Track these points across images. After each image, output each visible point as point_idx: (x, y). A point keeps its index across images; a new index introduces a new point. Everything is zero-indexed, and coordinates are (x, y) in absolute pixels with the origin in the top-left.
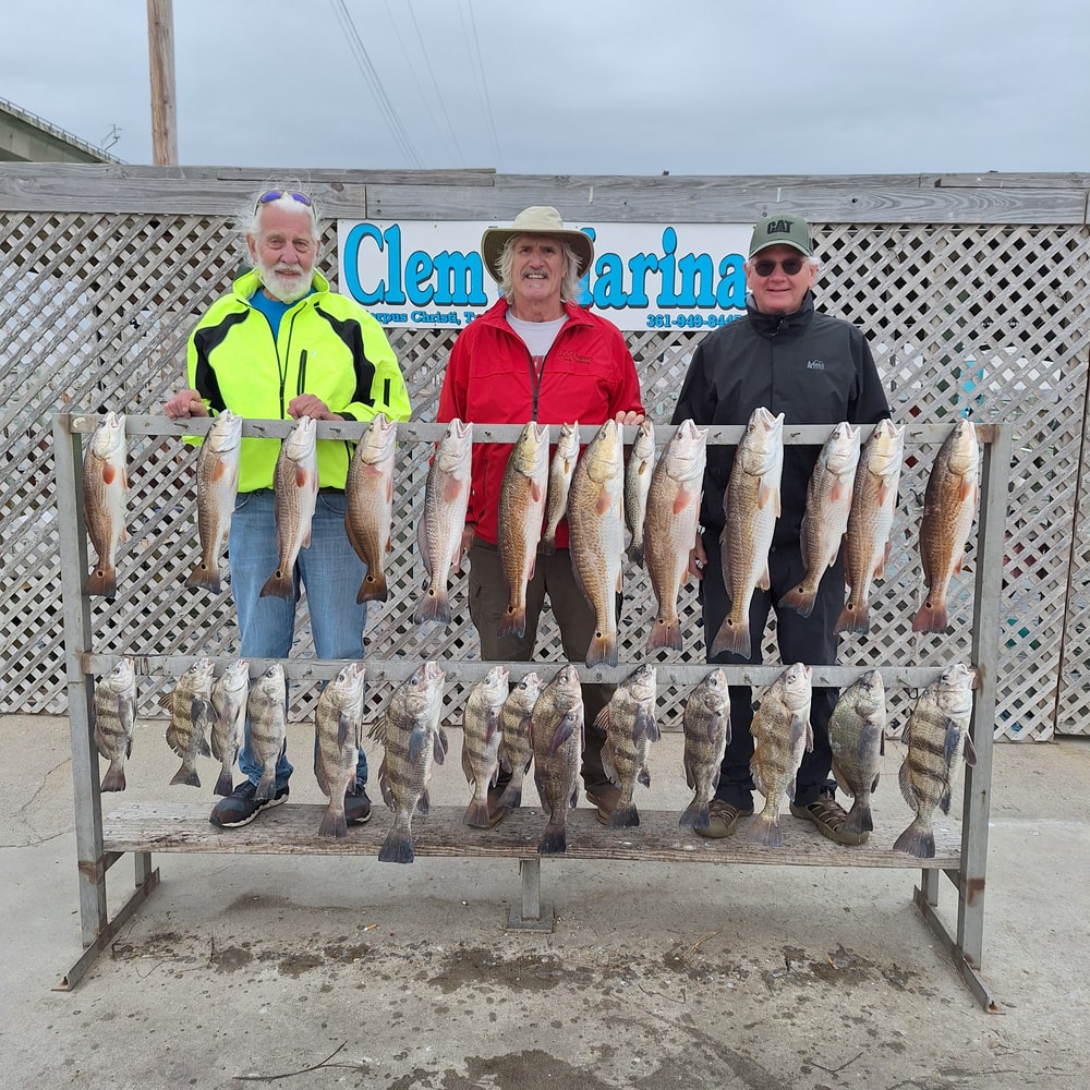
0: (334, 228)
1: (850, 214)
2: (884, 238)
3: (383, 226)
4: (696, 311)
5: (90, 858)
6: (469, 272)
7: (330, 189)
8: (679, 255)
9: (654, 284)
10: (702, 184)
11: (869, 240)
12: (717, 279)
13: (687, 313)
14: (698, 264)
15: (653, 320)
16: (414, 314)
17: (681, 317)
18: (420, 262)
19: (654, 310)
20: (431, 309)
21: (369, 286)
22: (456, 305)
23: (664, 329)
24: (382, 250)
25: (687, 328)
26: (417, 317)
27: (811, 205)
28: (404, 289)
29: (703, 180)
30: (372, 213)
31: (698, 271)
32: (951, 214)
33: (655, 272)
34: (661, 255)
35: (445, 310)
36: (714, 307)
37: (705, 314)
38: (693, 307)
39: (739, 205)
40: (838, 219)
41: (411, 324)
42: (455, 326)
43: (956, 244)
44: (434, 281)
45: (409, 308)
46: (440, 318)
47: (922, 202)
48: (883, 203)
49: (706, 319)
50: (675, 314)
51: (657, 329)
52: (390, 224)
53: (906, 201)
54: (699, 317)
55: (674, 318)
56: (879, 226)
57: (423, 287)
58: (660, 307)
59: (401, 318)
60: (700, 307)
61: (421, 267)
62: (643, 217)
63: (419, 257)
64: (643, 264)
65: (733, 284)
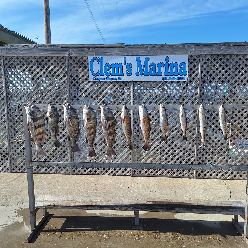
0: (88, 58)
1: (211, 52)
2: (220, 58)
3: (99, 57)
4: (174, 76)
6: (119, 68)
7: (87, 49)
8: (169, 63)
9: (163, 70)
10: (174, 46)
11: (216, 58)
12: (179, 68)
13: (171, 77)
14: (174, 65)
15: (163, 79)
16: (106, 78)
17: (170, 78)
18: (108, 66)
19: (163, 76)
20: (110, 77)
21: (96, 72)
22: (116, 76)
23: (166, 81)
24: (99, 63)
25: (171, 80)
26: (107, 79)
27: (201, 50)
28: (104, 72)
29: (174, 45)
30: (97, 54)
31: (174, 67)
32: (236, 52)
33: (164, 67)
34: (165, 63)
35: (114, 77)
36: (178, 75)
37: (176, 77)
38: (173, 75)
39: (184, 51)
40: (208, 54)
41: (105, 80)
42: (116, 81)
43: (237, 59)
44: (111, 70)
45: (105, 77)
46: (112, 79)
47: (229, 49)
48: (219, 50)
49: (176, 78)
50: (168, 77)
51: (164, 81)
52: (100, 57)
53: (225, 49)
54: (174, 78)
55: (168, 78)
56: (218, 55)
57: (108, 72)
58: (165, 75)
59: (103, 79)
60: (175, 75)
61: (108, 67)
62: (161, 54)
63: (107, 65)
64: (161, 65)
65: (182, 70)
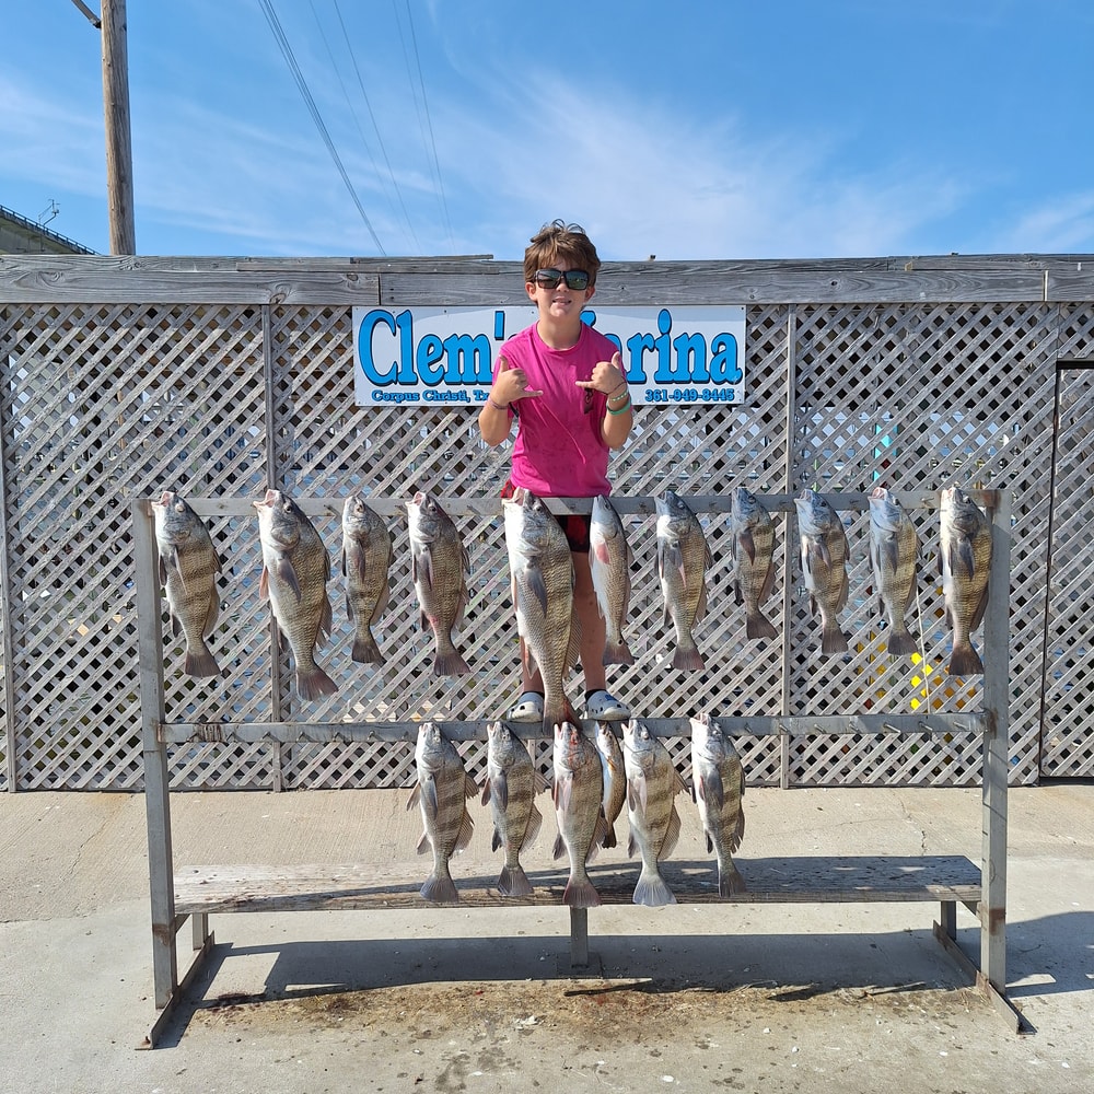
0: (349, 314)
1: (828, 296)
2: (862, 317)
3: (396, 311)
4: (691, 386)
5: (164, 920)
6: (477, 353)
7: (345, 278)
8: (673, 335)
9: (651, 361)
10: (686, 268)
11: (849, 319)
12: (710, 355)
13: (683, 388)
14: (692, 343)
15: (651, 395)
16: (426, 393)
17: (677, 392)
18: (431, 345)
19: (651, 385)
20: (442, 388)
21: (383, 367)
22: (466, 384)
23: (661, 403)
24: (394, 334)
25: (683, 402)
26: (429, 395)
27: (794, 287)
28: (416, 371)
29: (688, 264)
30: (386, 300)
31: (692, 349)
32: (923, 294)
33: (651, 351)
34: (657, 335)
35: (455, 389)
36: (708, 382)
37: (700, 388)
38: (688, 382)
39: (728, 289)
40: (819, 300)
41: (422, 402)
42: (465, 404)
43: (928, 321)
44: (444, 361)
45: (421, 388)
46: (450, 396)
47: (895, 284)
48: (860, 285)
49: (700, 393)
50: (671, 389)
51: (655, 403)
52: (401, 310)
53: (882, 283)
54: (694, 391)
55: (670, 393)
56: (857, 307)
57: (434, 368)
58: (657, 382)
59: (414, 397)
60: (695, 382)
61: (432, 349)
62: (640, 300)
63: (431, 340)
64: (642, 344)
65: (724, 361)
